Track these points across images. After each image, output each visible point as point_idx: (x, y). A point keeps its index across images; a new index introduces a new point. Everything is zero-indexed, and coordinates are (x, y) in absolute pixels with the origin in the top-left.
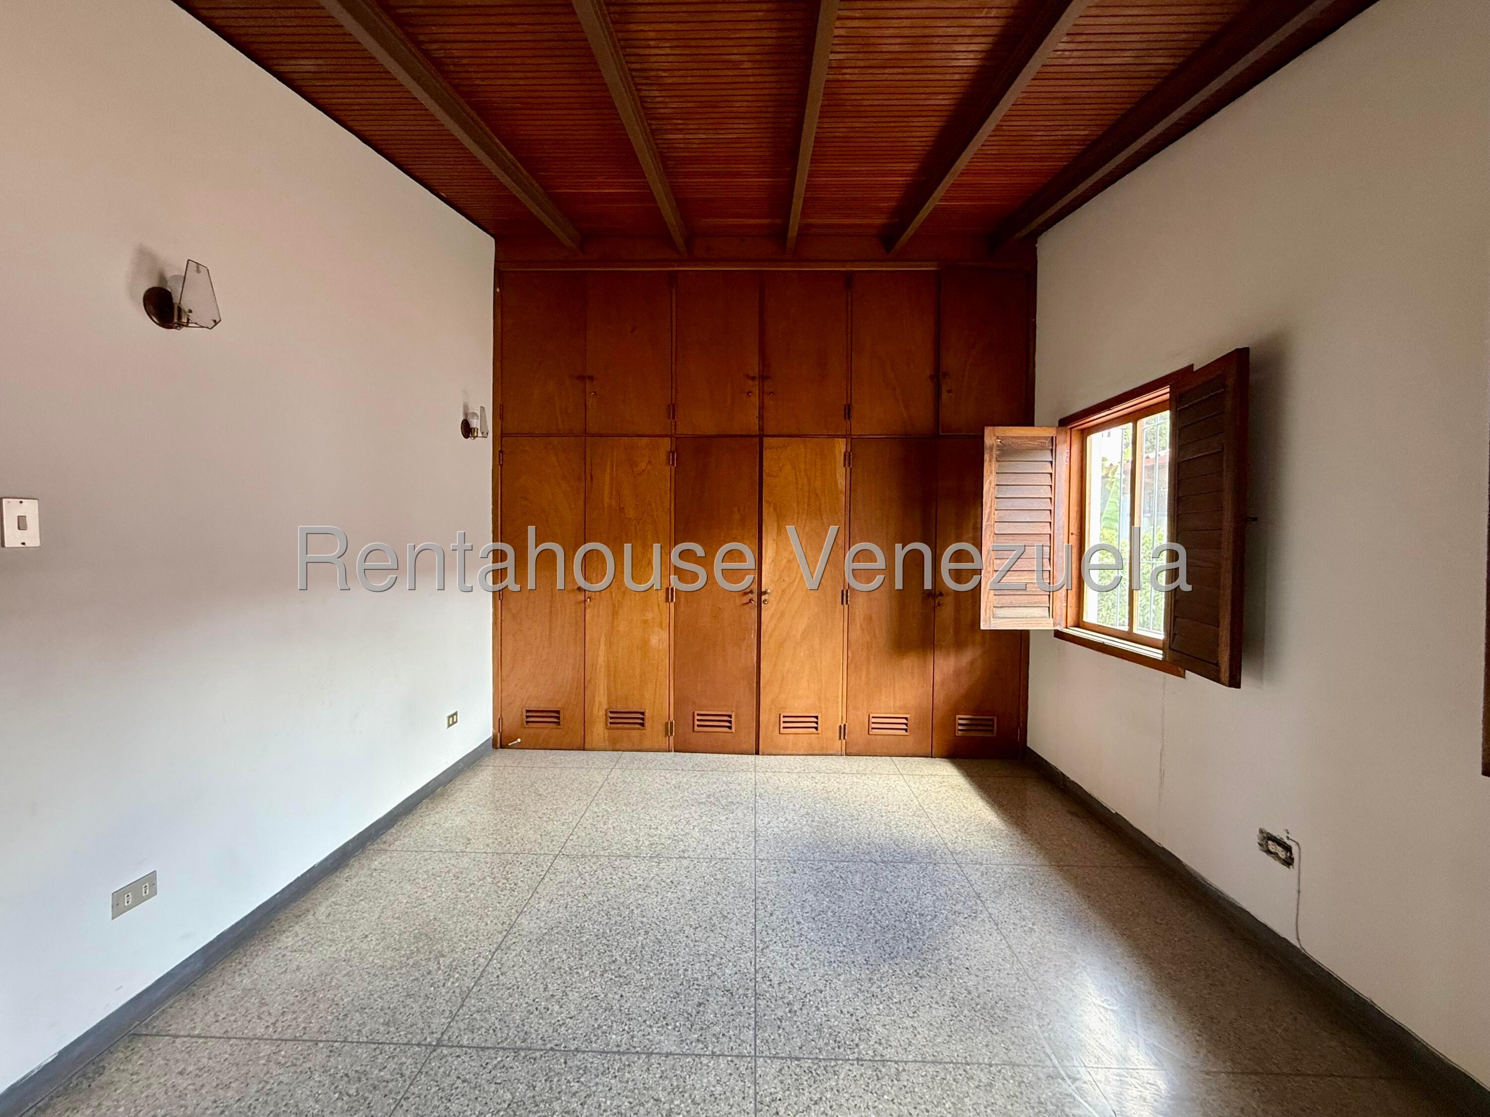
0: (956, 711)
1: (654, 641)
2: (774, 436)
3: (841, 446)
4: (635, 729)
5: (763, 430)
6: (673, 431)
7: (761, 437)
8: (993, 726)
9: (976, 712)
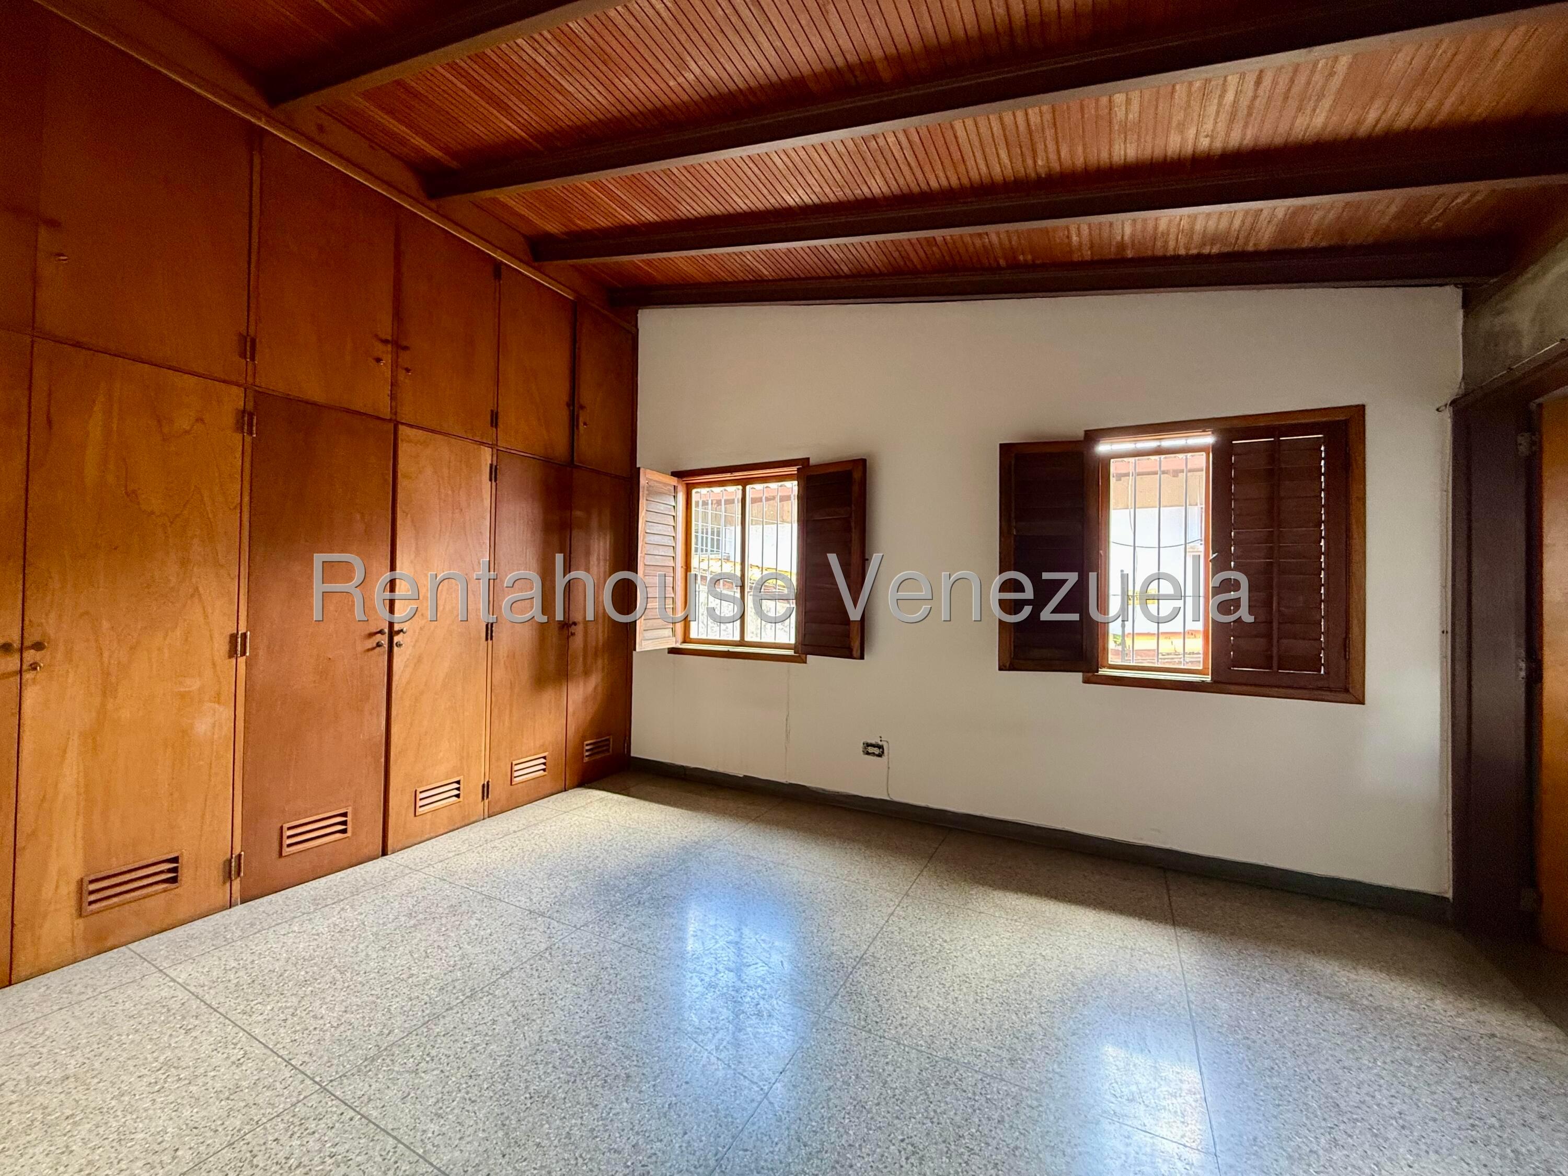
0: (584, 738)
1: (201, 727)
2: (411, 426)
3: (487, 456)
4: (156, 893)
5: (396, 414)
6: (250, 379)
7: (397, 424)
8: (608, 745)
9: (599, 735)
